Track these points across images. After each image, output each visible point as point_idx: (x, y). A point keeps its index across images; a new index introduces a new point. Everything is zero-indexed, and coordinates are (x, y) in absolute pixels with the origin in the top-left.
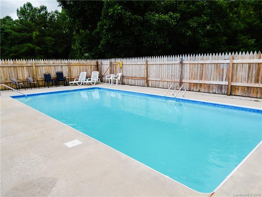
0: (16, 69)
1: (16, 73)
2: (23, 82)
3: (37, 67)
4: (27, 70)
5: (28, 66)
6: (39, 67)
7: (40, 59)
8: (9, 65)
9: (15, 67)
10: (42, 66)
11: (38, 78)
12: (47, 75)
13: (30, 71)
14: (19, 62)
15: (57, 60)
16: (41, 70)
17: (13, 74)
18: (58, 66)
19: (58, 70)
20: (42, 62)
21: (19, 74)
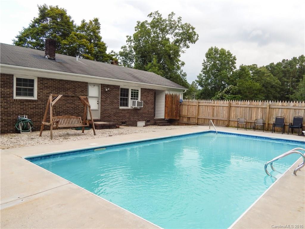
0: (251, 110)
1: (251, 114)
2: (246, 123)
3: (273, 109)
4: (262, 112)
5: (263, 108)
6: (275, 109)
7: (278, 101)
8: (246, 106)
9: (251, 108)
10: (279, 108)
11: (272, 121)
12: (279, 118)
13: (265, 113)
14: (255, 103)
15: (300, 102)
16: (277, 113)
17: (248, 114)
18: (300, 109)
19: (300, 114)
20: (280, 104)
21: (253, 115)
